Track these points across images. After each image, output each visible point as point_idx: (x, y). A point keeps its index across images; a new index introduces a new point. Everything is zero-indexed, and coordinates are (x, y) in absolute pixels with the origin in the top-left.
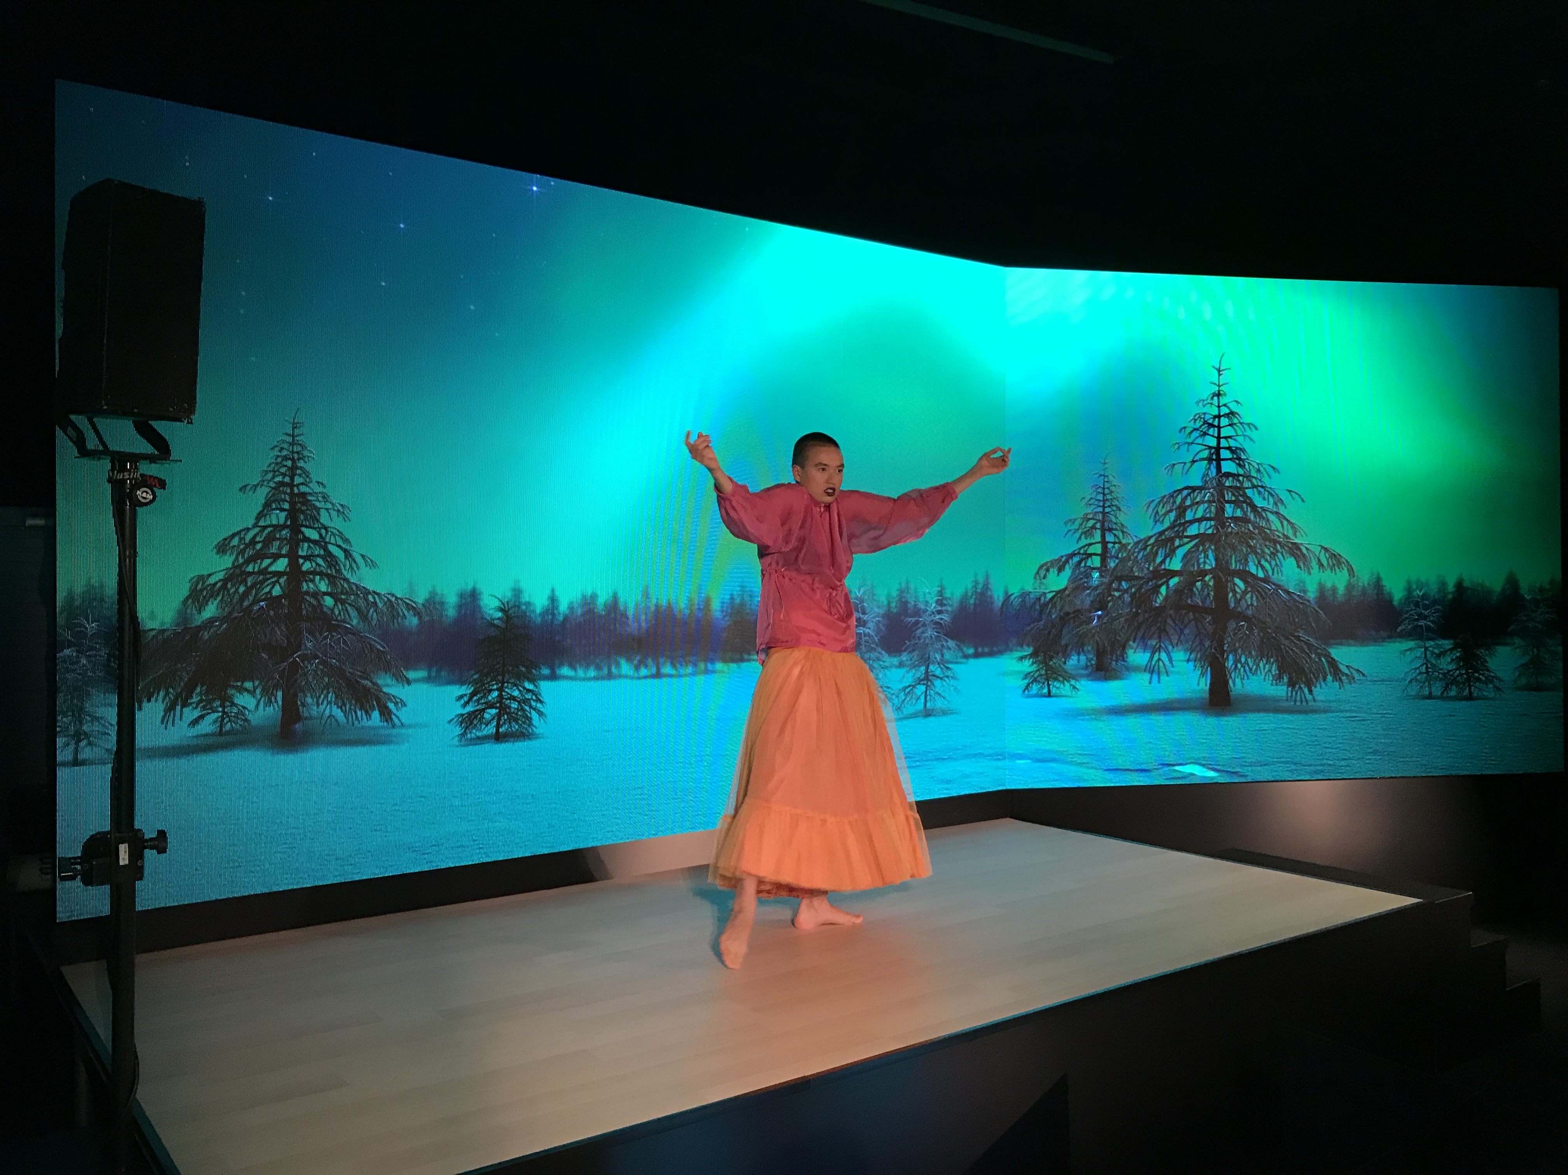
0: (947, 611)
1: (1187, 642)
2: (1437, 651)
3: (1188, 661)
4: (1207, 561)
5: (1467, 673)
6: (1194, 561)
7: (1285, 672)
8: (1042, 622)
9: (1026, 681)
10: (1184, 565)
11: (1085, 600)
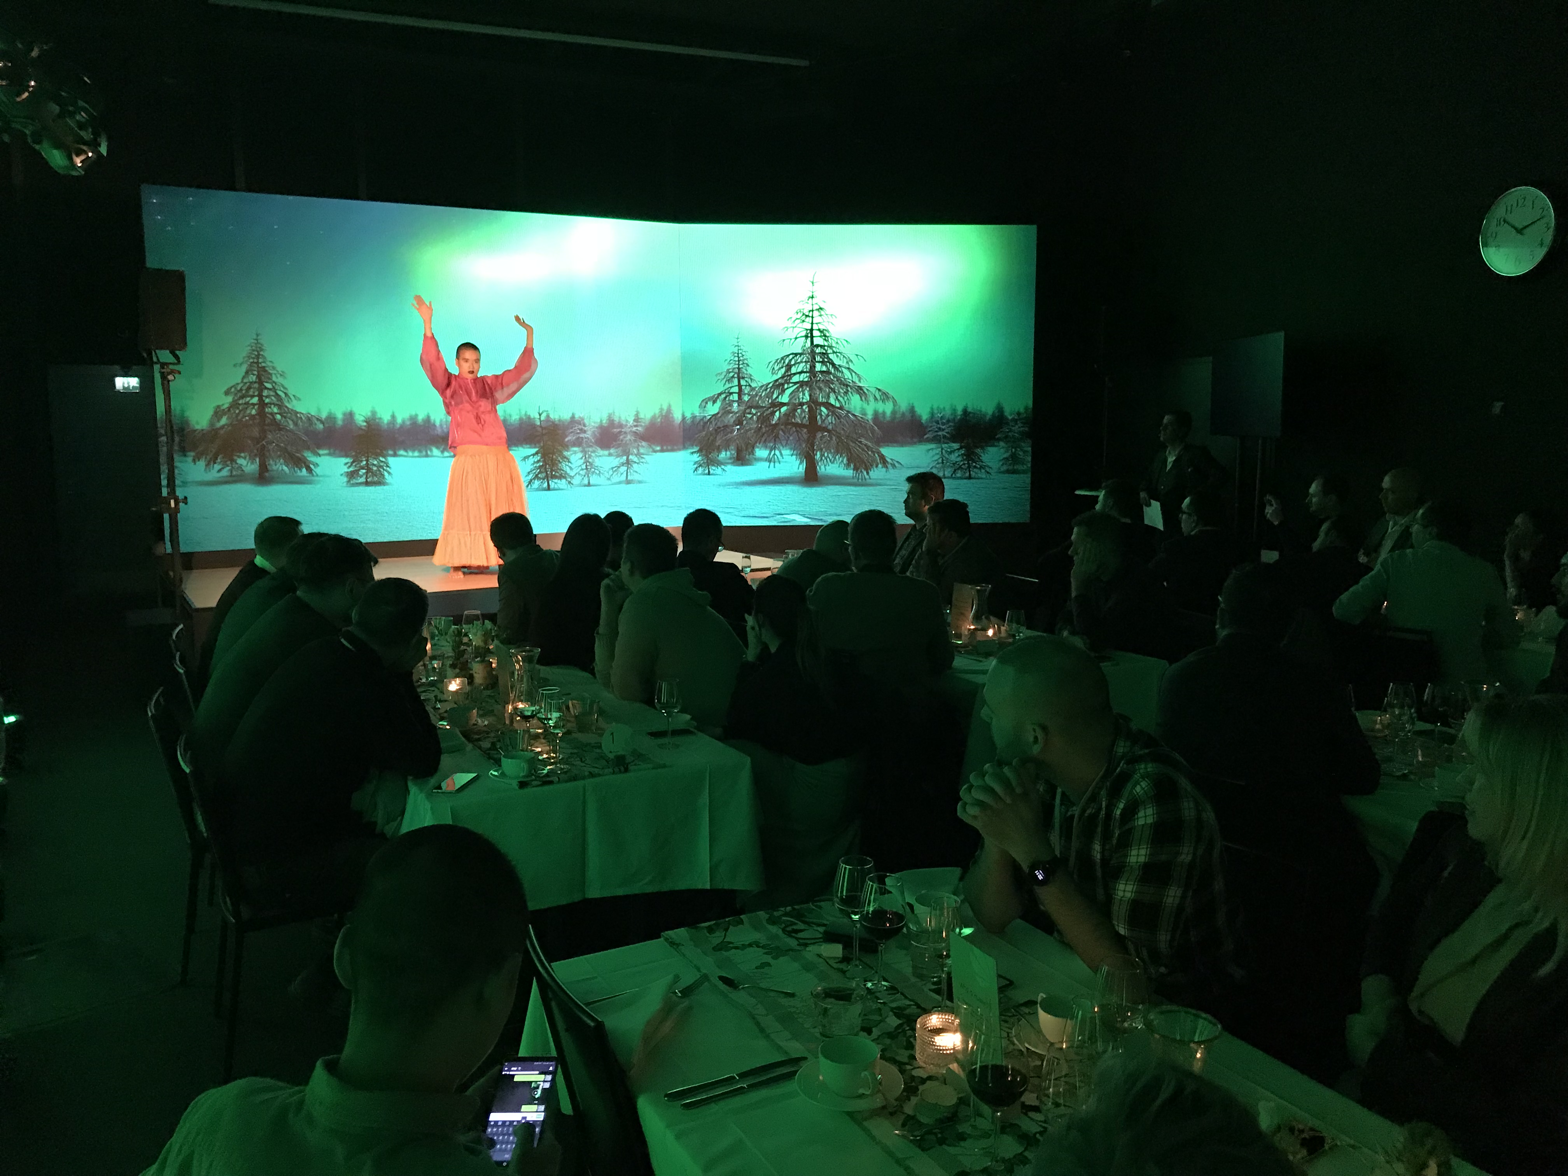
0: (641, 426)
1: (792, 445)
2: (949, 450)
3: (792, 455)
4: (804, 397)
5: (968, 463)
6: (796, 397)
7: (852, 462)
8: (704, 433)
9: (696, 466)
10: (790, 400)
11: (731, 419)
